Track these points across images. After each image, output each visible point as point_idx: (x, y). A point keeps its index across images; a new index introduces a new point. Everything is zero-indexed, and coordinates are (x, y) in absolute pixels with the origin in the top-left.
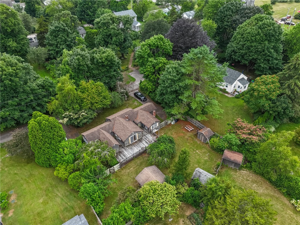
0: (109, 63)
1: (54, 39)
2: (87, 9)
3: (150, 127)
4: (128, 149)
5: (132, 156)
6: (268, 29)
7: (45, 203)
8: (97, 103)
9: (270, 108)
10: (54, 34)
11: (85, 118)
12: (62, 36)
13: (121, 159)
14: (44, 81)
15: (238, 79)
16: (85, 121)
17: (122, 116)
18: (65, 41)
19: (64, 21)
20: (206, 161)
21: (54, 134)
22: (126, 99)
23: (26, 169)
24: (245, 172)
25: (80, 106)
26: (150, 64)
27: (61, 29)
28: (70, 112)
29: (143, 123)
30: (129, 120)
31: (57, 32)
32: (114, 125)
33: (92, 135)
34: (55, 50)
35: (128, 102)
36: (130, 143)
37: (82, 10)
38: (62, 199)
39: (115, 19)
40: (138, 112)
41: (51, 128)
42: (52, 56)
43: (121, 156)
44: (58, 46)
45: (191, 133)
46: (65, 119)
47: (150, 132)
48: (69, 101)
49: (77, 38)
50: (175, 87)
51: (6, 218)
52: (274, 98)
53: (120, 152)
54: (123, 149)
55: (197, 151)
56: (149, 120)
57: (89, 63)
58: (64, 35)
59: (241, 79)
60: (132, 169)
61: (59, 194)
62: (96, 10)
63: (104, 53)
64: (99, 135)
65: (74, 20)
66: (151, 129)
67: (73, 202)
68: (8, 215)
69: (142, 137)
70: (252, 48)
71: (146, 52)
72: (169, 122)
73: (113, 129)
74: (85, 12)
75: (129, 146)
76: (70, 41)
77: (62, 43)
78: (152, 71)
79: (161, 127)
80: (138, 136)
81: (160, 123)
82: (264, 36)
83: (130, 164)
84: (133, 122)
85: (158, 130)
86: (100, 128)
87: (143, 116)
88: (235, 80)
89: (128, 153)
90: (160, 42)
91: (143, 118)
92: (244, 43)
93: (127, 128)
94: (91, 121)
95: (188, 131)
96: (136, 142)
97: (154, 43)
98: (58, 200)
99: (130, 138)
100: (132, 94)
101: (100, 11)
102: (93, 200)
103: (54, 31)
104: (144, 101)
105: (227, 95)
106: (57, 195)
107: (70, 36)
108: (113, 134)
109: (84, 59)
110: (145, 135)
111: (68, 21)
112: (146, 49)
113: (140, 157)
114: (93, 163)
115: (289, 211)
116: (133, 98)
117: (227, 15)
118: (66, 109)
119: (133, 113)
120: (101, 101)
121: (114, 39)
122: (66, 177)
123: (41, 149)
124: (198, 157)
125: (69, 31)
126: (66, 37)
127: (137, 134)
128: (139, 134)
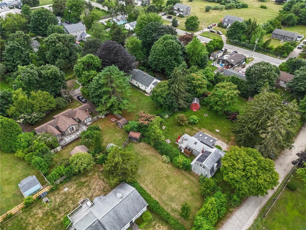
0: (54, 77)
1: (10, 56)
2: (40, 25)
3: (84, 121)
4: (68, 136)
5: (70, 141)
6: (169, 47)
7: (10, 174)
8: (44, 107)
9: (164, 103)
10: (10, 52)
11: (36, 118)
12: (17, 53)
13: (62, 143)
14: (3, 93)
15: (153, 83)
16: (36, 120)
17: (64, 115)
18: (20, 57)
19: (18, 41)
20: (120, 140)
21: (13, 130)
22: (70, 102)
24: (142, 143)
25: (32, 110)
26: (84, 76)
27: (15, 48)
28: (24, 114)
29: (79, 118)
30: (69, 117)
31: (12, 50)
32: (58, 121)
34: (12, 65)
35: (72, 104)
36: (70, 132)
37: (34, 26)
38: (22, 171)
39: (61, 38)
40: (76, 111)
41: (11, 126)
42: (10, 70)
43: (62, 141)
44: (15, 61)
45: (114, 123)
46: (21, 119)
47: (85, 125)
48: (23, 107)
49: (30, 54)
50: (97, 93)
52: (164, 96)
53: (62, 139)
54: (64, 137)
55: (116, 134)
56: (83, 116)
57: (37, 78)
58: (19, 52)
59: (155, 83)
61: (20, 168)
62: (48, 26)
63: (49, 69)
64: (47, 128)
65: (27, 39)
66: (86, 122)
67: (29, 171)
69: (78, 128)
70: (160, 61)
71: (81, 67)
72: (100, 117)
73: (57, 124)
74: (37, 28)
75: (69, 134)
76: (24, 57)
77: (17, 59)
78: (86, 80)
79: (93, 120)
80: (75, 128)
81: (92, 118)
82: (167, 52)
83: (69, 146)
84: (73, 118)
85: (91, 123)
86: (48, 124)
87: (79, 113)
88: (150, 83)
89: (68, 139)
90: (91, 60)
91: (80, 115)
92: (156, 56)
93: (67, 123)
94: (41, 120)
95: (113, 122)
96: (74, 132)
97: (86, 61)
98: (19, 171)
99: (69, 129)
100: (75, 98)
101: (51, 27)
103: (9, 50)
104: (84, 102)
105: (146, 94)
106: (18, 168)
107: (24, 53)
108: (57, 128)
109: (33, 75)
110: (81, 127)
111: (21, 41)
112: (80, 65)
113: (77, 141)
114: (41, 146)
115: (160, 162)
116: (76, 100)
117: (149, 33)
118: (21, 113)
119: (73, 112)
120: (47, 105)
121: (61, 54)
122: (23, 157)
123: (4, 140)
124: (115, 138)
125: (23, 49)
126: (20, 54)
127: (74, 126)
128: (76, 126)
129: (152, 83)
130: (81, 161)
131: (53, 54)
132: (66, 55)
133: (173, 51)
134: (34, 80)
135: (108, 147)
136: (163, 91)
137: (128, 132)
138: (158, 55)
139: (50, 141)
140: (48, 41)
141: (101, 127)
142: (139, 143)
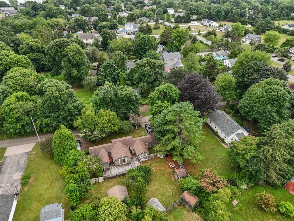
0: (127, 99)
1: (104, 71)
2: (140, 50)
3: (139, 155)
4: (116, 168)
5: (116, 175)
6: (272, 94)
7: (47, 189)
8: (106, 127)
9: (244, 166)
10: (105, 68)
11: (95, 137)
12: (110, 70)
13: (107, 174)
14: (79, 104)
15: (237, 133)
16: (95, 139)
17: (122, 142)
18: (112, 74)
19: (114, 60)
20: (170, 196)
21: (68, 143)
22: (137, 128)
23: (47, 163)
24: (196, 215)
25: (95, 127)
26: (156, 105)
27: (110, 65)
28: (87, 130)
29: (135, 151)
30: (126, 146)
31: (107, 67)
32: (113, 147)
33: (95, 151)
34: (103, 80)
35: (138, 130)
36: (120, 164)
37: (136, 50)
38: (58, 190)
39: (151, 63)
40: (136, 140)
41: (67, 139)
42: (100, 84)
43: (108, 172)
44: (106, 77)
45: (171, 170)
46: (82, 134)
47: (139, 160)
48: (88, 122)
49: (121, 73)
51: (22, 191)
52: (248, 158)
53: (109, 169)
54: (112, 167)
55: (168, 186)
56: (140, 150)
58: (111, 70)
59: (239, 134)
60: (112, 184)
61: (58, 186)
62: (147, 51)
63: (126, 90)
64: (100, 151)
65: (123, 59)
66: (140, 157)
67: (63, 194)
68: (24, 189)
69: (130, 162)
70: (255, 108)
71: (156, 96)
72: (158, 156)
73: (111, 150)
74: (138, 51)
75: (118, 166)
76: (115, 74)
77: (109, 75)
78: (156, 111)
79: (150, 158)
80: (127, 160)
81: (149, 154)
82: (268, 100)
83: (112, 180)
84: (129, 148)
85: (146, 159)
86: (102, 147)
88: (233, 133)
89: (115, 171)
90: (168, 90)
91: (137, 146)
92: (250, 102)
93: (120, 152)
94: (99, 140)
95: (170, 167)
96: (125, 164)
97: (164, 90)
98: (55, 190)
99: (119, 160)
100: (143, 125)
101: (149, 52)
102: (71, 196)
103: (105, 66)
104: (149, 133)
105: (223, 144)
106: (56, 186)
107: (116, 71)
108: (110, 154)
110: (134, 161)
111: (117, 60)
112: (156, 93)
113: (122, 177)
114: (83, 171)
116: (143, 128)
117: (249, 73)
118: (85, 127)
119: (132, 141)
120: (110, 127)
122: (64, 175)
123: (58, 151)
124: (165, 191)
125: (116, 67)
126: (113, 71)
127: (126, 159)
128: (128, 159)
129: (235, 133)
130: (110, 211)
131: (139, 77)
132: (150, 80)
133: (276, 101)
134: (108, 98)
135: (151, 202)
136: (247, 150)
137: (183, 190)
138: (253, 101)
139: (94, 169)
140: (138, 64)
141: (155, 169)
142: (193, 212)
